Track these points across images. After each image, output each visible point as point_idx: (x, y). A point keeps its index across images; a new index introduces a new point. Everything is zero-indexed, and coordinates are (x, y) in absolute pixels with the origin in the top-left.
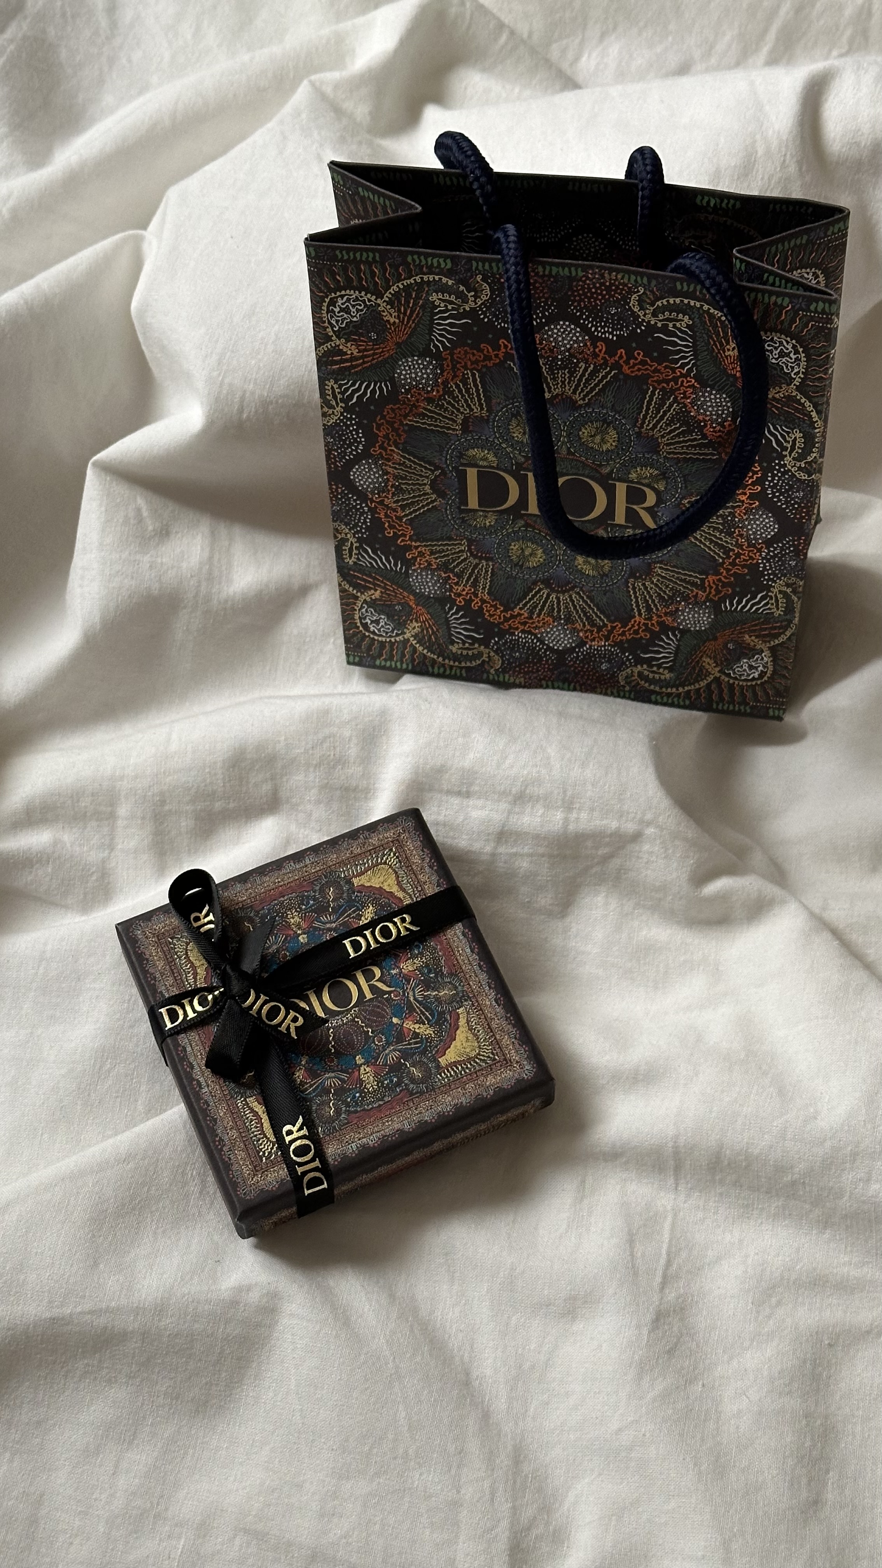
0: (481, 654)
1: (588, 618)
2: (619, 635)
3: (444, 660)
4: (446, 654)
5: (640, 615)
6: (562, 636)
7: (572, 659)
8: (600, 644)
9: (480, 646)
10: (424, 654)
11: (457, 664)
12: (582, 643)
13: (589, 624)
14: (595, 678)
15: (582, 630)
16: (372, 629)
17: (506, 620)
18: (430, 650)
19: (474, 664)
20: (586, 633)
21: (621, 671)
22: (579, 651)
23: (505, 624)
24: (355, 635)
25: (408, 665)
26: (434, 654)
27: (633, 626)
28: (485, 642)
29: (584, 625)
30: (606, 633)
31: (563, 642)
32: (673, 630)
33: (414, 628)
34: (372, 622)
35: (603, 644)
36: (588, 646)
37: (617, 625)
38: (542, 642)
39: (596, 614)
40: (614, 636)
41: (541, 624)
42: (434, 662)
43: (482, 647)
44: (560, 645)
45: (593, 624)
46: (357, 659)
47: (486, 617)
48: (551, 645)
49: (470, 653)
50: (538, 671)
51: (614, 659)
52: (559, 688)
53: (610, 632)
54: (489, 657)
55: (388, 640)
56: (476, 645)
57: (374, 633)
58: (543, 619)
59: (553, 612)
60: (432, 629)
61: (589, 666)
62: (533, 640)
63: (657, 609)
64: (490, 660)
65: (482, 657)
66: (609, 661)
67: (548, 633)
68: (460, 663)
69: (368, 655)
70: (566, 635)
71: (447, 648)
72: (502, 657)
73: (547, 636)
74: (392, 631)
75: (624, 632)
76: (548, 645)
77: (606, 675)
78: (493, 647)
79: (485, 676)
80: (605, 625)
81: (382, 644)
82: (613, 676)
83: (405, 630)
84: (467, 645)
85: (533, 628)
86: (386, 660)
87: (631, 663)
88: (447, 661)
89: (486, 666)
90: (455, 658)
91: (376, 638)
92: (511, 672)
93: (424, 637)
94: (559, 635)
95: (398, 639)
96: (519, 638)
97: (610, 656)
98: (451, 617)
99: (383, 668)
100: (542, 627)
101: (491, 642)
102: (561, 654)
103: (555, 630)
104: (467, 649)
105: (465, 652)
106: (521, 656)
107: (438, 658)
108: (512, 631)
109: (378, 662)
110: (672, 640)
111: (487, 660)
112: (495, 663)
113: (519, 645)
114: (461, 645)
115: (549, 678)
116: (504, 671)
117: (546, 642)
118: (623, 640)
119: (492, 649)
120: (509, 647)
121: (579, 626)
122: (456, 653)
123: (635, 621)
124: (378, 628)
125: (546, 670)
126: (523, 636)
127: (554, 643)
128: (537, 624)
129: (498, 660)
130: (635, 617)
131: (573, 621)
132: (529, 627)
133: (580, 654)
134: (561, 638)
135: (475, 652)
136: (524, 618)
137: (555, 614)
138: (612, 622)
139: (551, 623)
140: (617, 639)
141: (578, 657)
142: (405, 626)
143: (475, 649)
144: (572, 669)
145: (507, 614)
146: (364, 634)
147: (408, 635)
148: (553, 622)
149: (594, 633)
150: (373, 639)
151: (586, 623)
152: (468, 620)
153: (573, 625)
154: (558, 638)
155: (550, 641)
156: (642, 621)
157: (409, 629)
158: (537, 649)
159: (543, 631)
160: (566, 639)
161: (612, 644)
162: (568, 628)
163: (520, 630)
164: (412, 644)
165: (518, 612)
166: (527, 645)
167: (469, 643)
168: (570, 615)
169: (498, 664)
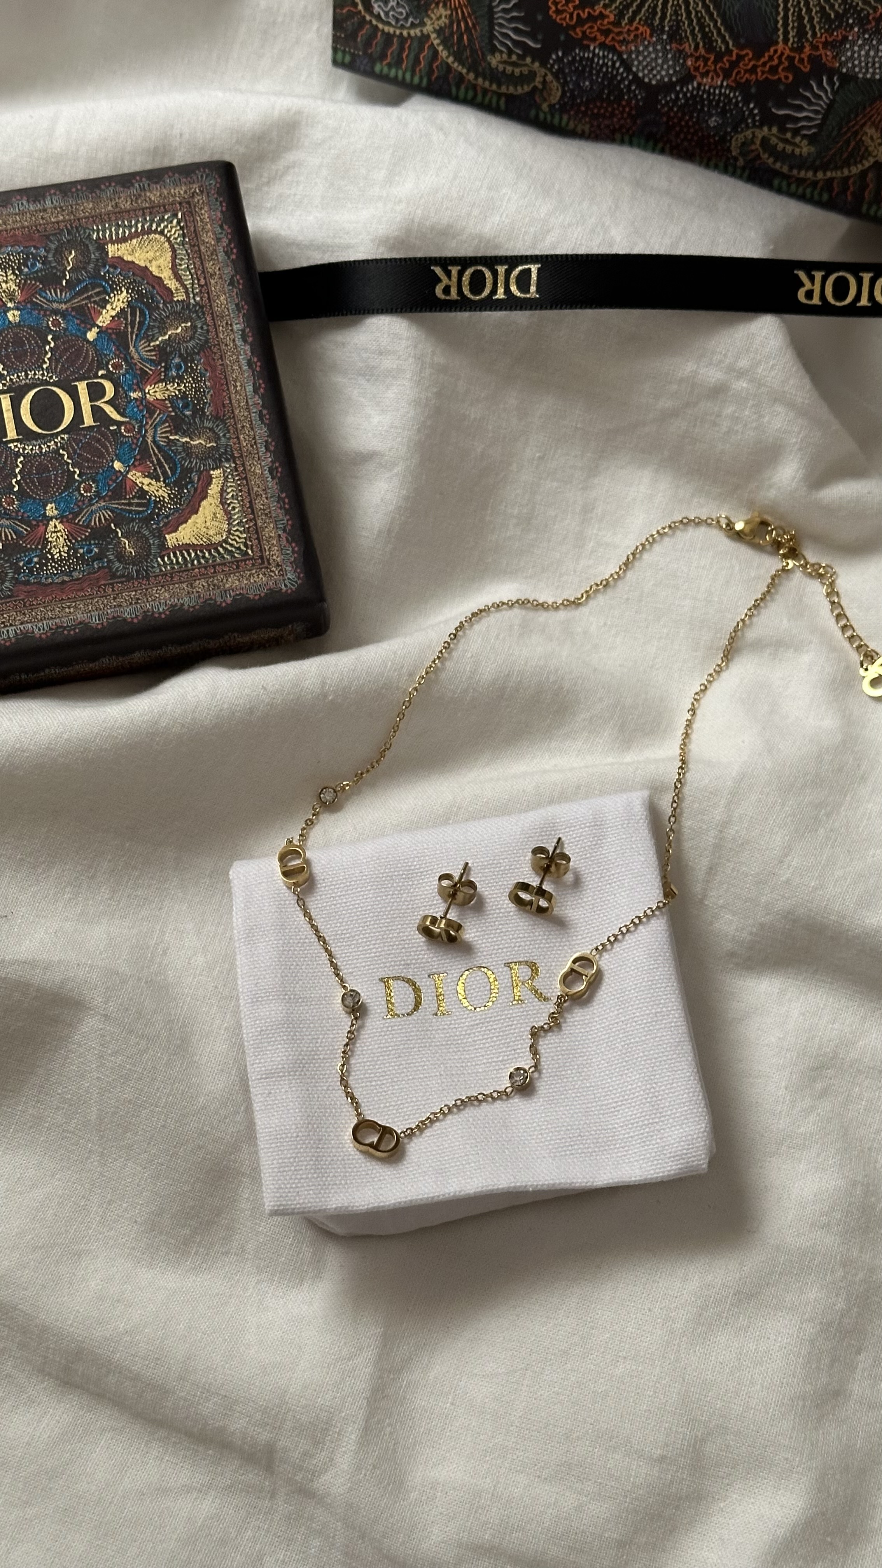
0: (532, 75)
1: (705, 36)
2: (746, 71)
3: (476, 78)
4: (480, 69)
5: (786, 40)
6: (660, 61)
7: (667, 102)
8: (714, 83)
9: (533, 62)
10: (447, 63)
11: (494, 87)
12: (687, 78)
13: (704, 46)
14: (695, 138)
15: (692, 55)
16: (377, 8)
17: (581, 22)
18: (458, 58)
19: (520, 90)
20: (696, 62)
21: (737, 132)
22: (682, 88)
23: (578, 30)
24: (351, 15)
25: (421, 78)
26: (463, 65)
27: (771, 58)
28: (541, 56)
29: (697, 47)
30: (727, 65)
31: (659, 72)
32: (831, 72)
33: (439, 18)
35: (719, 83)
36: (695, 84)
37: (747, 54)
38: (628, 69)
39: (719, 30)
40: (739, 72)
41: (632, 36)
42: (461, 78)
43: (537, 64)
44: (655, 76)
45: (710, 47)
46: (347, 58)
47: (551, 12)
48: (640, 75)
49: (517, 71)
50: (613, 115)
51: (731, 110)
52: (639, 146)
53: (734, 64)
54: (544, 82)
55: (398, 32)
56: (528, 60)
57: (378, 17)
58: (637, 29)
59: (653, 18)
60: (467, 24)
61: (691, 117)
62: (614, 63)
63: (814, 34)
64: (544, 87)
65: (534, 80)
66: (723, 113)
67: (638, 53)
68: (499, 86)
69: (365, 53)
70: (665, 61)
71: (485, 59)
72: (566, 83)
73: (637, 57)
74: (406, 19)
75: (754, 68)
76: (635, 75)
77: (714, 135)
78: (552, 66)
79: (533, 113)
80: (729, 52)
81: (389, 37)
82: (723, 139)
83: (425, 20)
84: (514, 58)
85: (618, 42)
86: (389, 66)
87: (754, 121)
88: (480, 80)
89: (537, 97)
90: (494, 76)
91: (380, 26)
92: (572, 113)
93: (452, 34)
94: (656, 59)
95: (412, 32)
96: (596, 55)
97: (725, 105)
98: (497, 7)
99: (382, 78)
100: (632, 41)
101: (550, 57)
102: (653, 92)
103: (651, 49)
104: (514, 64)
105: (509, 69)
106: (591, 88)
107: (467, 73)
108: (585, 42)
109: (378, 68)
110: (826, 92)
111: (540, 86)
112: (550, 95)
113: (592, 68)
114: (505, 56)
115: (628, 130)
116: (563, 107)
117: (634, 69)
118: (750, 81)
119: (550, 70)
120: (577, 68)
121: (689, 47)
122: (497, 68)
123: (776, 51)
124: (386, 10)
125: (625, 115)
126: (601, 54)
127: (646, 72)
128: (626, 36)
129: (557, 89)
130: (777, 43)
131: (681, 39)
132: (613, 39)
133: (681, 96)
134: (657, 65)
135: (525, 70)
136: (609, 23)
137: (657, 22)
138: (741, 47)
139: (648, 38)
140: (741, 78)
141: (677, 98)
142: (426, 11)
143: (526, 65)
144: (665, 119)
145: (584, 12)
146: (364, 17)
147: (428, 28)
148: (651, 36)
149: (709, 63)
150: (377, 26)
151: (701, 44)
152: (523, 14)
153: (681, 45)
154: (654, 65)
155: (641, 68)
156: (787, 52)
157: (431, 19)
158: (619, 78)
159: (633, 48)
160: (665, 67)
161: (733, 85)
162: (671, 49)
163: (598, 42)
164: (432, 44)
165: (601, 12)
166: (604, 70)
167: (518, 55)
168: (679, 27)
169: (556, 95)
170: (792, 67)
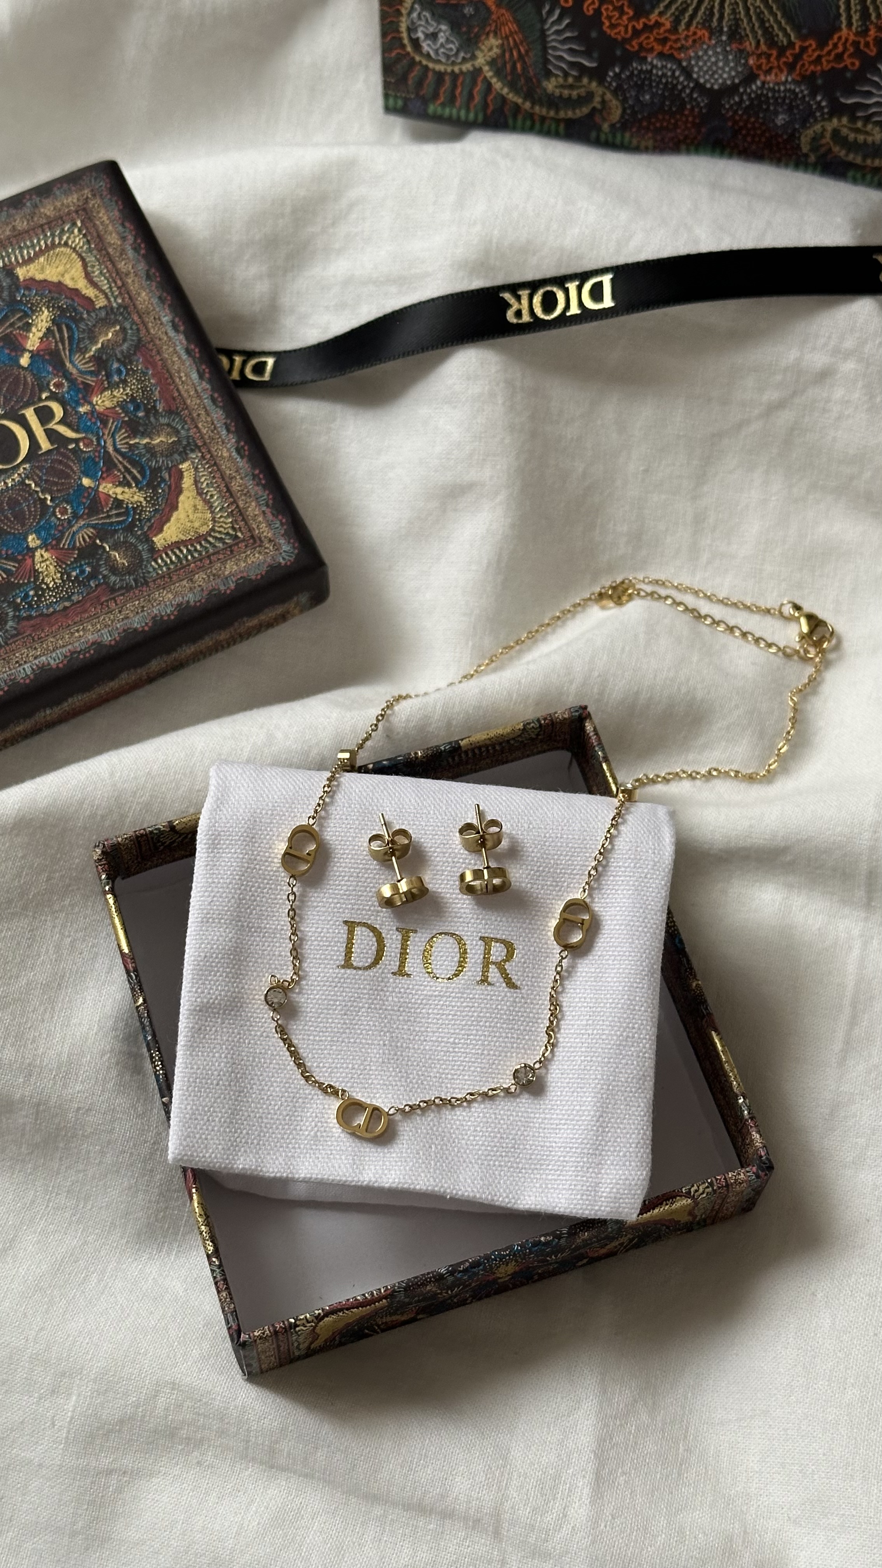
0: (590, 95)
1: (766, 31)
2: (810, 63)
3: (532, 108)
4: (536, 97)
5: (850, 25)
6: (721, 64)
7: (731, 106)
8: (778, 80)
9: (590, 82)
10: (502, 95)
11: (552, 113)
12: (750, 77)
13: (765, 43)
14: (764, 139)
15: (753, 53)
16: (426, 47)
17: (636, 33)
18: (513, 86)
19: (578, 113)
20: (758, 60)
21: (805, 127)
22: (745, 91)
23: (634, 42)
24: (399, 58)
25: (477, 112)
26: (519, 95)
27: (835, 46)
28: (598, 75)
29: (758, 45)
30: (791, 59)
31: (721, 76)
33: (491, 49)
34: (427, 36)
35: (783, 79)
36: (759, 83)
37: (810, 45)
38: (688, 76)
39: (779, 23)
40: (803, 65)
41: (690, 42)
42: (517, 108)
43: (594, 84)
44: (716, 80)
45: (771, 41)
46: (400, 103)
47: (605, 28)
48: (702, 81)
50: (676, 126)
51: (797, 106)
52: (706, 152)
53: (798, 57)
54: (603, 102)
55: (449, 69)
56: (585, 81)
57: (428, 55)
58: (695, 33)
59: (711, 21)
60: (519, 51)
61: (757, 118)
64: (604, 108)
65: (592, 100)
66: (790, 109)
67: (698, 58)
68: (557, 112)
69: (417, 95)
70: (727, 62)
71: (540, 86)
72: (625, 100)
74: (456, 54)
75: (819, 57)
76: (696, 81)
77: (782, 134)
78: (610, 84)
79: (594, 134)
80: (791, 45)
81: (440, 76)
82: (791, 137)
83: (476, 53)
84: (570, 80)
85: (676, 49)
86: (443, 105)
87: (823, 114)
88: (537, 109)
89: (598, 119)
90: (552, 102)
92: (634, 130)
93: (505, 64)
94: (716, 63)
95: (464, 68)
96: (654, 66)
97: (791, 101)
98: (549, 29)
99: (437, 119)
100: (691, 47)
101: (607, 74)
102: (716, 96)
103: (710, 53)
104: (571, 87)
105: (566, 92)
106: (652, 101)
108: (643, 54)
109: (431, 109)
111: (599, 106)
112: (610, 114)
113: (651, 81)
114: (561, 80)
115: (693, 139)
116: (625, 125)
117: (695, 76)
118: (816, 72)
119: (608, 88)
120: (636, 84)
121: (749, 45)
122: (553, 94)
123: (840, 38)
124: (434, 47)
125: (689, 125)
126: (659, 65)
127: (707, 77)
128: (683, 42)
129: (617, 107)
130: (840, 29)
131: (741, 37)
132: (671, 48)
133: (745, 97)
134: (718, 68)
135: (582, 92)
136: (665, 31)
137: (715, 23)
138: (803, 38)
139: (706, 40)
140: (806, 70)
141: (741, 101)
142: (476, 43)
143: (584, 86)
144: (730, 124)
145: (638, 23)
146: (413, 59)
147: (480, 61)
148: (710, 39)
149: (772, 59)
150: (426, 67)
151: (762, 41)
152: (576, 34)
153: (741, 43)
154: (714, 68)
155: (701, 73)
156: (852, 37)
157: (482, 51)
158: (680, 87)
159: (692, 54)
160: (727, 69)
161: (798, 78)
162: (731, 50)
163: (655, 53)
164: (485, 77)
165: (657, 22)
166: (664, 81)
167: (575, 77)
168: (737, 26)
169: (616, 114)
170: (858, 52)
